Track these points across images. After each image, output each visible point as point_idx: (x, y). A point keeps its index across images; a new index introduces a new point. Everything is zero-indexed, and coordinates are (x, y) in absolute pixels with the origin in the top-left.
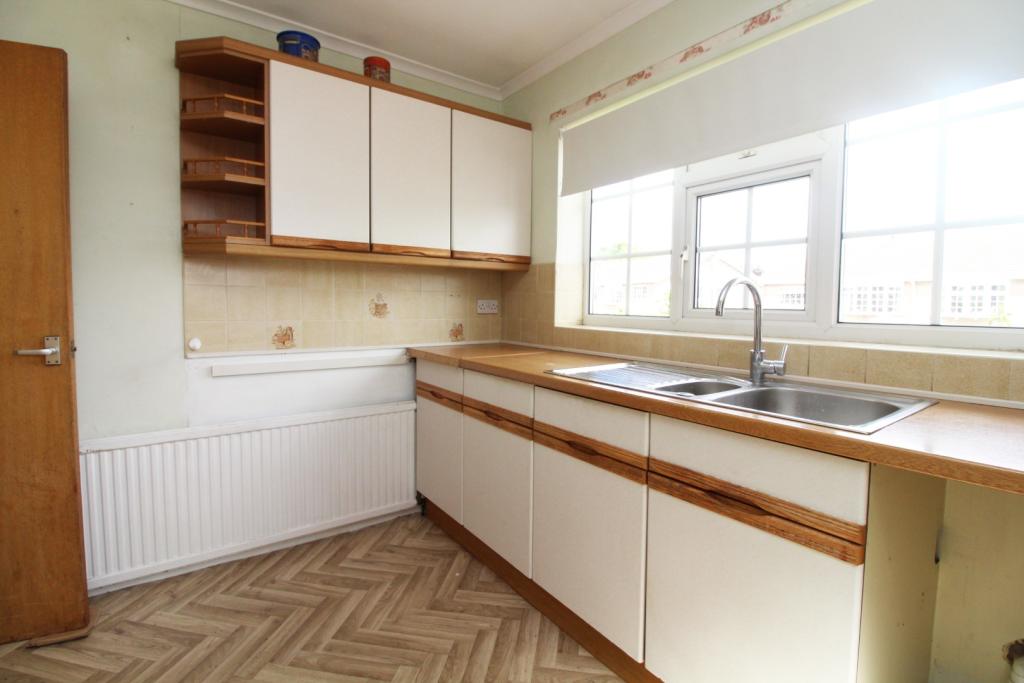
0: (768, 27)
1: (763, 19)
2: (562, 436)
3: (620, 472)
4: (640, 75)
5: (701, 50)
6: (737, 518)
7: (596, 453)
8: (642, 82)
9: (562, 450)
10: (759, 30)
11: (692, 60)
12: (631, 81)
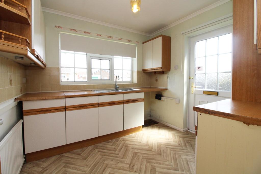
0: (111, 39)
1: (110, 37)
2: (106, 103)
3: (119, 104)
4: (88, 33)
5: (100, 35)
6: (135, 102)
7: (115, 103)
8: (88, 34)
9: (107, 106)
10: (109, 38)
11: (98, 36)
12: (85, 32)
